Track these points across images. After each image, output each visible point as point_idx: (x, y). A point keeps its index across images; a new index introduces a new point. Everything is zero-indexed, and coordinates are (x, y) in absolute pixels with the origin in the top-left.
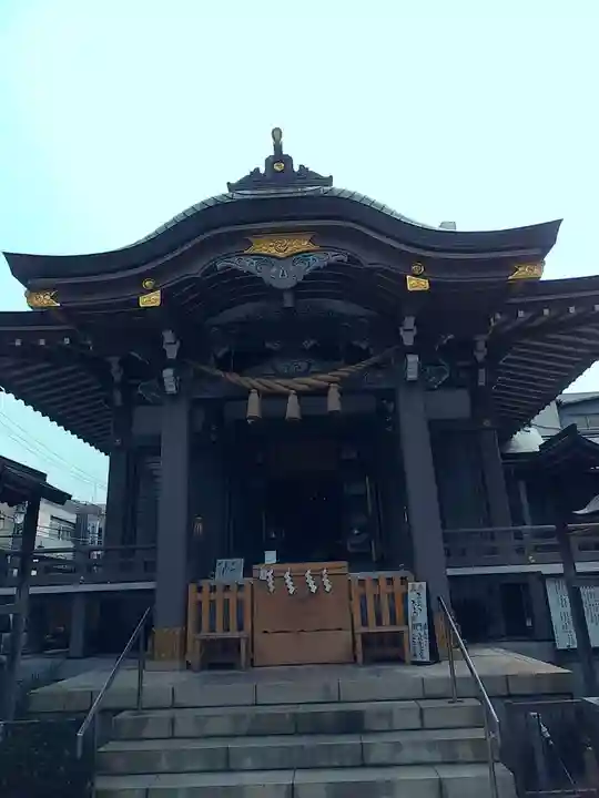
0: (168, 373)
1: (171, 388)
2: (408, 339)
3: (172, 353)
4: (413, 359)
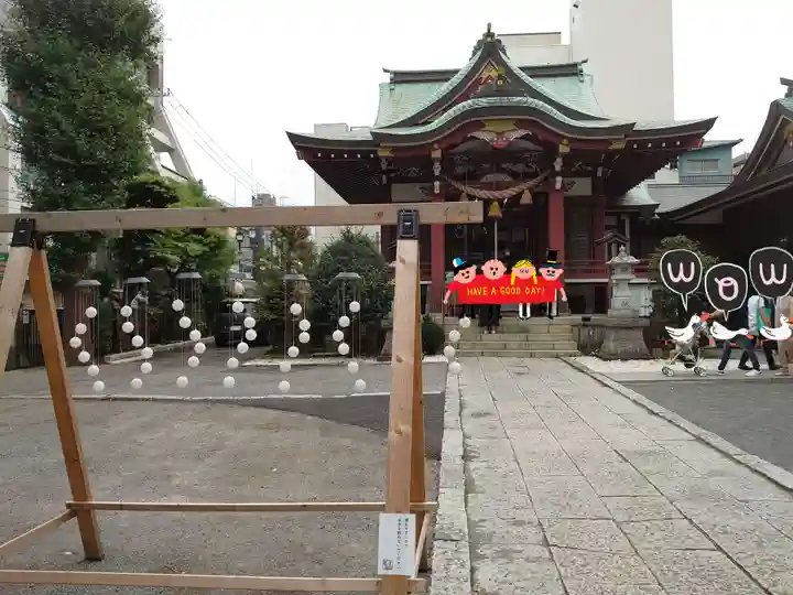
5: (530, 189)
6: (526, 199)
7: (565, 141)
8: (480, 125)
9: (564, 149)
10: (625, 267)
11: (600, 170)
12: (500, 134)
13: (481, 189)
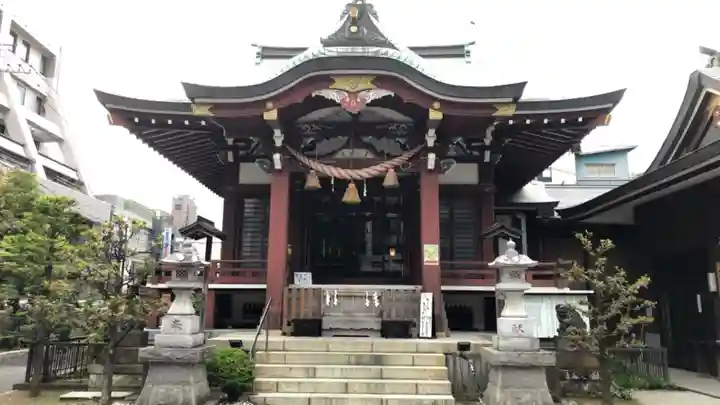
0: (277, 157)
1: (278, 166)
2: (431, 142)
3: (279, 143)
4: (432, 157)
5: (396, 168)
6: (391, 180)
7: (437, 105)
8: (327, 81)
9: (435, 115)
10: (516, 271)
11: (487, 154)
12: (353, 94)
13: (336, 166)
